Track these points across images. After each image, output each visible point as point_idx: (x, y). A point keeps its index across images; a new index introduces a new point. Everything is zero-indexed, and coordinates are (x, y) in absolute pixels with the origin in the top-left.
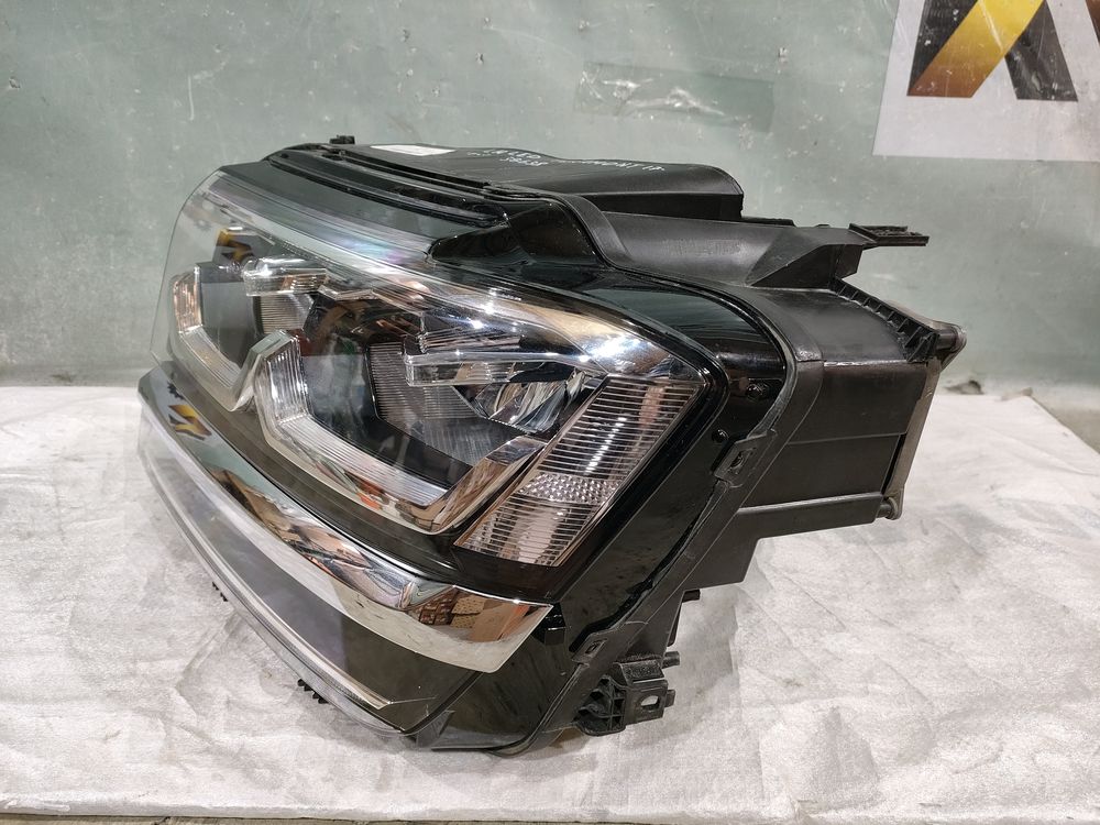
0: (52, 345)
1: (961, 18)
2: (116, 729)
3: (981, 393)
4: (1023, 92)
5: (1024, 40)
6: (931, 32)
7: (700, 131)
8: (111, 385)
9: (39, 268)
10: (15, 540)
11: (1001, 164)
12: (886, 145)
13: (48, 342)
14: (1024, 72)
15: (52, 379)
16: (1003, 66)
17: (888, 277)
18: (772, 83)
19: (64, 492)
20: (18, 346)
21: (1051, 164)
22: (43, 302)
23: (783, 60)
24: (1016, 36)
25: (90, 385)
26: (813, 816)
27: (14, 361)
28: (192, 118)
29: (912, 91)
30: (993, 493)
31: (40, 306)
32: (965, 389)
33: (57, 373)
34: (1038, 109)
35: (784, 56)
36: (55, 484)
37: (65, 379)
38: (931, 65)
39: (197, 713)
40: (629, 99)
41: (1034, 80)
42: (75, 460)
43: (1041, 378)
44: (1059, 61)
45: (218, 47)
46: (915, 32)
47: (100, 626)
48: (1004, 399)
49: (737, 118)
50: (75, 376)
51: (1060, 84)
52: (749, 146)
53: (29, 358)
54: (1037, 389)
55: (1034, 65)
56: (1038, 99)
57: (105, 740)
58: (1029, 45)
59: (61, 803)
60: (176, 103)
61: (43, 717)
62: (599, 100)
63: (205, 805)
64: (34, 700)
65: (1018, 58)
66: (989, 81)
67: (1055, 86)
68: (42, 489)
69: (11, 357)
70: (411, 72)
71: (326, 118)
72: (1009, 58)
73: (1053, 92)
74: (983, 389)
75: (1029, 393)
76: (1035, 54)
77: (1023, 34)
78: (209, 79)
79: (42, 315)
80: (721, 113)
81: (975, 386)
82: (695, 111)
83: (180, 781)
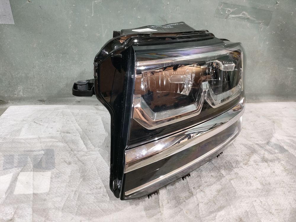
0: (38, 90)
7: (248, 25)
9: (35, 65)
10: (66, 165)
15: (38, 101)
18: (273, 11)
19: (71, 145)
20: (26, 91)
22: (36, 76)
27: (25, 96)
28: (92, 16)
31: (35, 78)
33: (40, 99)
36: (66, 142)
37: (42, 101)
40: (230, 14)
42: (67, 133)
49: (260, 21)
50: (46, 100)
52: (262, 30)
53: (30, 94)
60: (88, 10)
62: (222, 14)
69: (24, 94)
70: (168, 3)
71: (139, 17)
79: (35, 81)
80: (255, 19)
82: (248, 19)
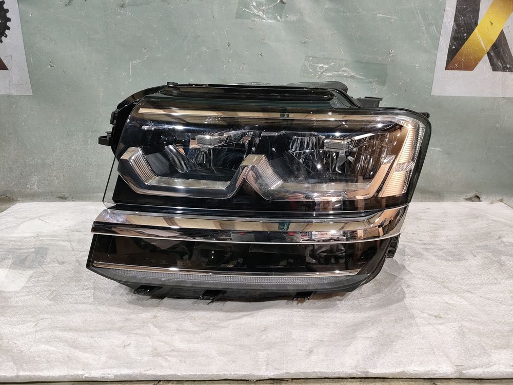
0: (58, 183)
1: (468, 37)
2: (129, 342)
3: (481, 201)
4: (495, 68)
5: (495, 47)
6: (455, 43)
7: (355, 86)
8: (85, 201)
9: (55, 147)
10: (57, 264)
11: (486, 99)
12: (436, 91)
13: (56, 181)
14: (495, 60)
15: (57, 198)
16: (486, 57)
17: (438, 149)
18: (387, 65)
19: (74, 245)
20: (42, 183)
21: (508, 99)
22: (55, 163)
23: (391, 55)
24: (491, 45)
25: (75, 201)
26: (463, 372)
27: (40, 190)
28: (130, 81)
29: (447, 68)
30: (501, 240)
31: (54, 165)
32: (474, 199)
33: (59, 196)
34: (501, 76)
35: (392, 53)
36: (70, 241)
37: (63, 198)
38: (455, 57)
39: (165, 335)
40: (324, 72)
41: (499, 63)
42: (77, 231)
43: (507, 194)
44: (509, 55)
45: (145, 49)
46: (448, 43)
47: (108, 300)
48: (492, 203)
49: (371, 80)
50: (67, 197)
51: (510, 65)
52: (376, 92)
53: (47, 189)
54: (505, 199)
55: (499, 56)
56: (501, 71)
57: (125, 347)
58: (497, 48)
59: (110, 375)
60: (124, 74)
61: (92, 338)
62: (312, 72)
63: (179, 373)
64: (86, 331)
65: (492, 54)
66: (480, 64)
67: (508, 66)
68: (64, 243)
69: (38, 188)
70: (230, 60)
72: (488, 54)
73: (508, 68)
74: (481, 199)
75: (502, 201)
76: (499, 52)
77: (494, 44)
78: (140, 63)
79: (54, 169)
80: (364, 78)
81: (478, 198)
82: (352, 77)
83: (164, 364)
